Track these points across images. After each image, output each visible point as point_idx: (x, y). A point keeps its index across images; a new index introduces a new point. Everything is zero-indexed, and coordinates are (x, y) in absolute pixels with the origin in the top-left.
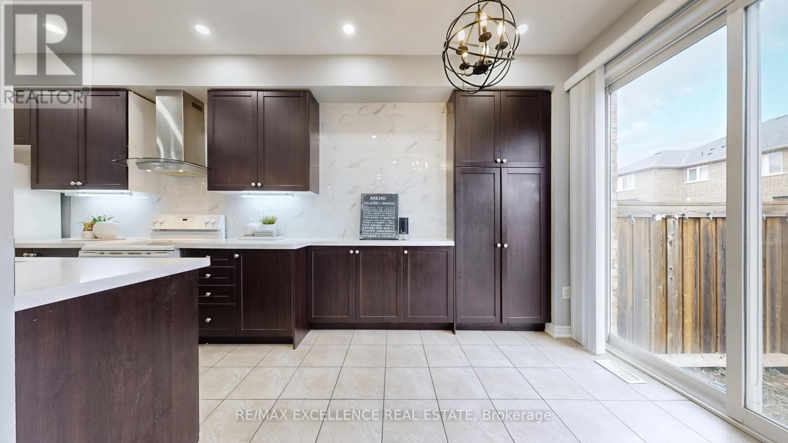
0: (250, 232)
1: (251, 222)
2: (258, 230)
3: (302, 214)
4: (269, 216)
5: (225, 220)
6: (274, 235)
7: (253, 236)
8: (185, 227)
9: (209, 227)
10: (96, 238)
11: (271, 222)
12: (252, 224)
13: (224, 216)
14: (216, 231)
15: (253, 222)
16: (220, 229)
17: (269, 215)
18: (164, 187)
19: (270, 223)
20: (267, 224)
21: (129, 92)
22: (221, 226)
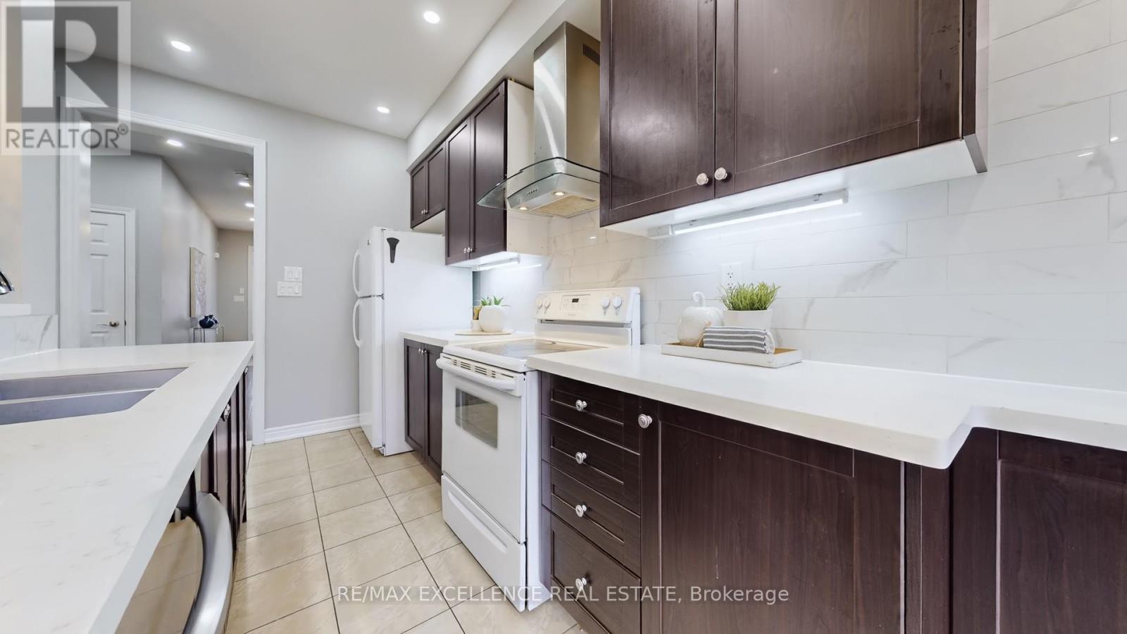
0: (694, 334)
1: (696, 306)
2: (715, 327)
3: (880, 269)
4: (750, 281)
5: (642, 301)
6: (767, 348)
7: (702, 346)
8: (574, 315)
9: (610, 317)
10: (483, 331)
11: (756, 303)
12: (699, 308)
13: (637, 290)
14: (622, 325)
15: (700, 304)
16: (627, 320)
17: (747, 283)
18: (555, 242)
19: (752, 307)
20: (745, 309)
21: (509, 81)
22: (631, 315)
